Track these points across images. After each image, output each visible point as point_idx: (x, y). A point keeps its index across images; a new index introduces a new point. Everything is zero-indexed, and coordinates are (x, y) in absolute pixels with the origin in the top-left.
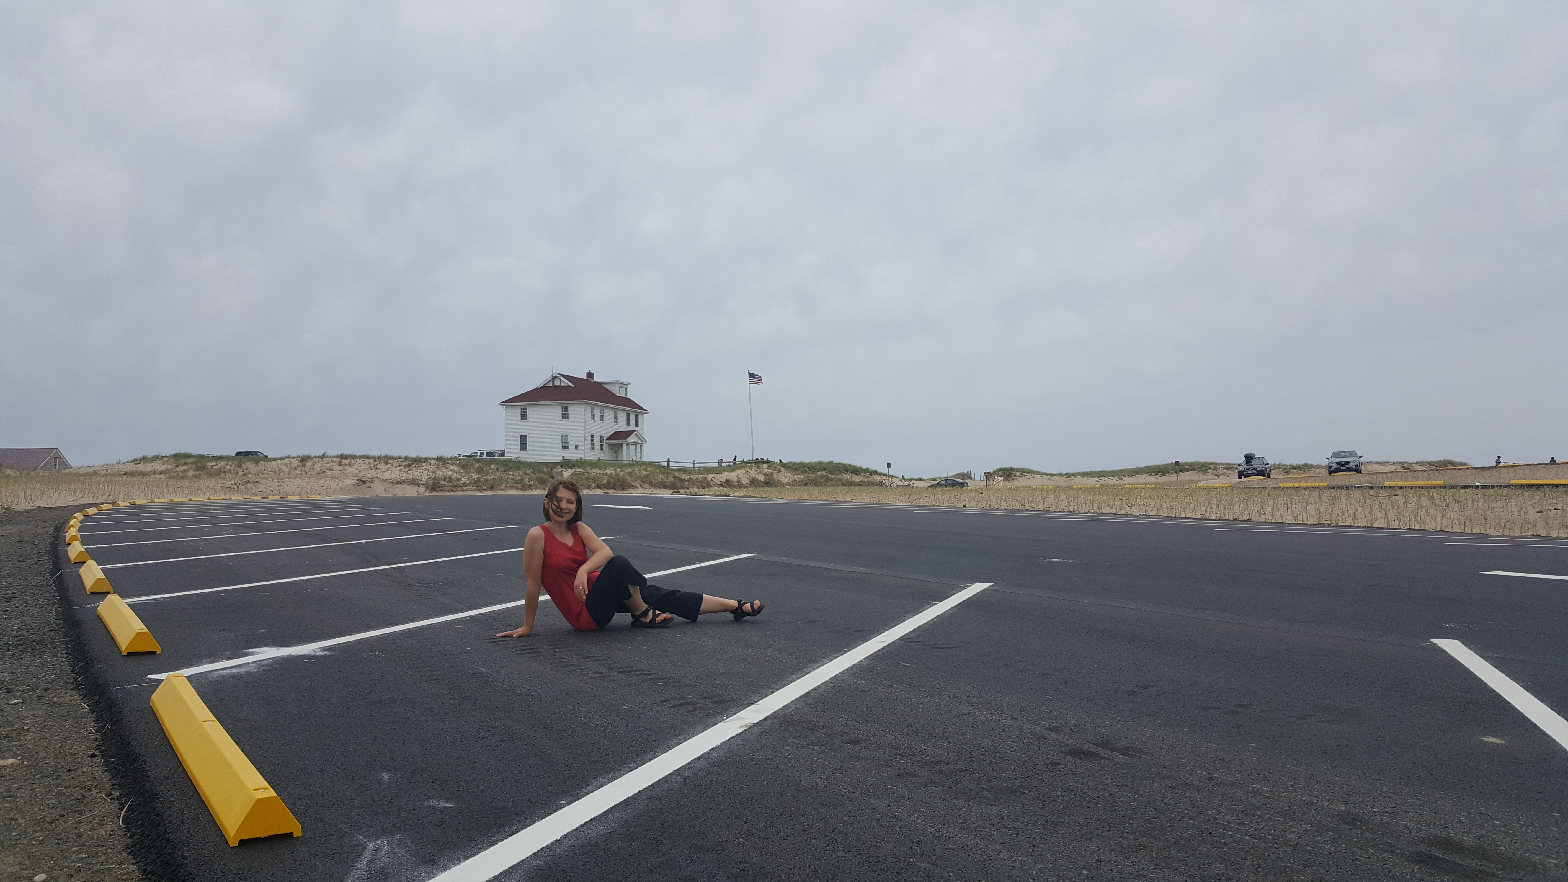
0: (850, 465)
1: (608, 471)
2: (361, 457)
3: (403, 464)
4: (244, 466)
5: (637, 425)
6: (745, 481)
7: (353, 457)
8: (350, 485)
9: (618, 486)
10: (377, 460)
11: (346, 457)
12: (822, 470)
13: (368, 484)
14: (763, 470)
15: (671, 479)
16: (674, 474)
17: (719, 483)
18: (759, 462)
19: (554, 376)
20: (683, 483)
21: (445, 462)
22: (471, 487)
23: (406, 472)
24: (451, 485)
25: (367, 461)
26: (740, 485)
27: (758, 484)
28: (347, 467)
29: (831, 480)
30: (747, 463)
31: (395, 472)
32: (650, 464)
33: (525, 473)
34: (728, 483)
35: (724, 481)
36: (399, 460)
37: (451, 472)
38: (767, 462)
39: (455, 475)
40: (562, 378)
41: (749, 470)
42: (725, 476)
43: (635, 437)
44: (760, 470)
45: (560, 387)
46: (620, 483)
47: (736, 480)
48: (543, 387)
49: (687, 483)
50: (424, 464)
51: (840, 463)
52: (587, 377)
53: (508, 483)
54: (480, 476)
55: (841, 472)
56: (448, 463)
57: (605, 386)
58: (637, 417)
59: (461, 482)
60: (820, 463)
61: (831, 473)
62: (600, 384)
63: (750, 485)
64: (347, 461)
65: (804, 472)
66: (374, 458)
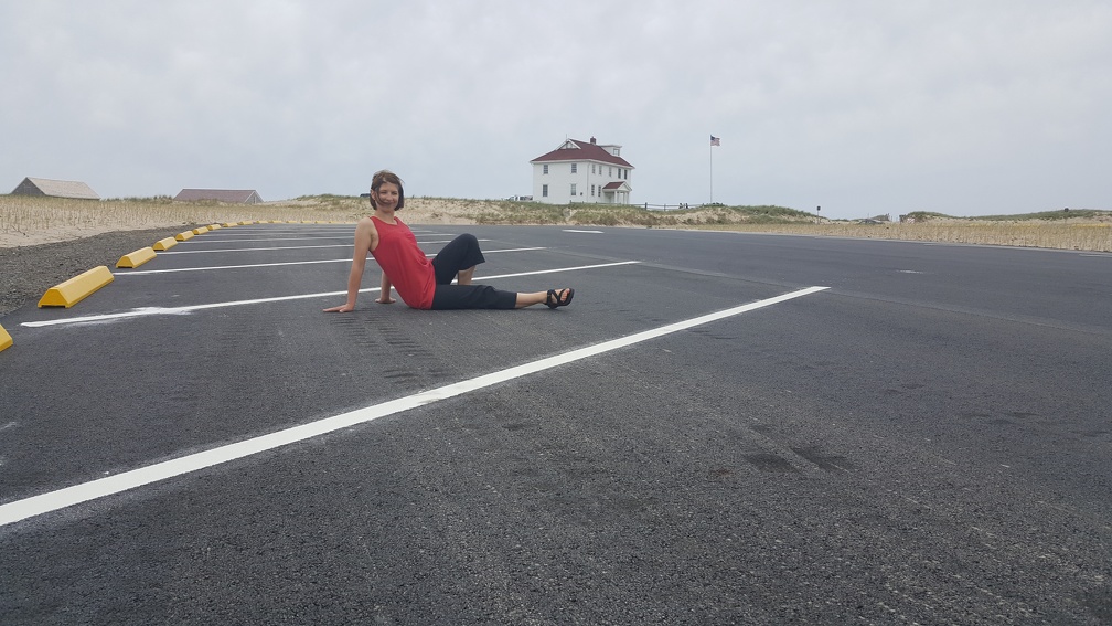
0: (788, 209)
1: (602, 211)
2: (437, 199)
3: (464, 204)
4: (362, 203)
5: (626, 178)
6: (703, 220)
7: (432, 198)
8: (428, 217)
9: (608, 222)
12: (765, 213)
13: (439, 218)
15: (647, 217)
16: (649, 214)
17: (683, 221)
18: (715, 206)
19: (567, 141)
20: (656, 221)
21: (491, 203)
22: (506, 221)
23: (465, 210)
24: (492, 218)
25: (440, 201)
26: (699, 223)
27: (713, 222)
28: (427, 206)
29: (772, 219)
30: (705, 206)
31: (458, 210)
32: (633, 206)
33: (544, 212)
34: (690, 222)
35: (687, 220)
36: (461, 201)
37: (494, 210)
38: (722, 205)
39: (496, 212)
40: (573, 143)
41: (707, 212)
42: (688, 216)
43: (624, 186)
44: (716, 212)
45: (571, 149)
46: (610, 220)
47: (696, 219)
48: (560, 149)
49: (659, 221)
50: (477, 205)
51: (780, 207)
52: (591, 142)
53: (531, 218)
54: (513, 213)
55: (781, 214)
57: (605, 149)
58: (626, 171)
59: (500, 217)
60: (764, 207)
61: (772, 214)
62: (600, 147)
63: (707, 222)
64: (428, 201)
65: (750, 214)
66: (445, 200)
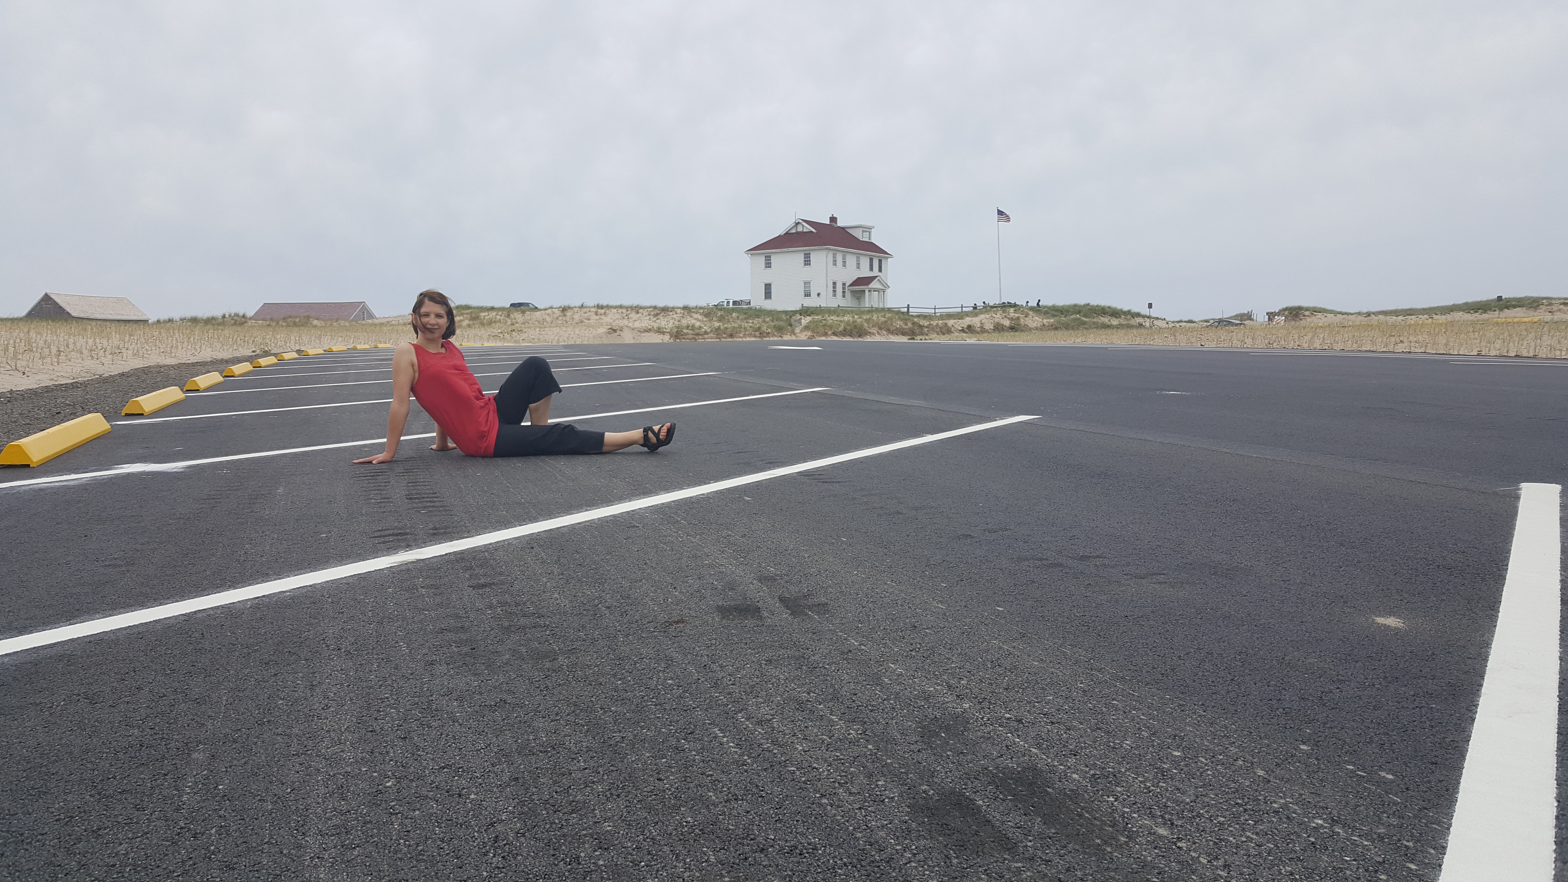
0: (1109, 307)
1: (846, 318)
2: (616, 307)
3: (652, 313)
4: (511, 315)
5: (880, 270)
6: (989, 326)
7: (608, 307)
8: (602, 333)
9: (855, 333)
10: (629, 309)
11: (602, 307)
12: (1076, 314)
13: (618, 333)
14: (1009, 315)
15: (910, 325)
16: (913, 320)
17: (960, 329)
18: (1005, 306)
19: (797, 222)
20: (922, 329)
21: (690, 310)
22: (712, 335)
23: (655, 321)
24: (693, 332)
25: (620, 311)
26: (983, 330)
27: (1003, 330)
28: (602, 317)
29: (1085, 323)
30: (992, 307)
31: (645, 321)
32: (890, 310)
33: (764, 321)
34: (970, 329)
35: (966, 326)
36: (649, 310)
37: (695, 321)
38: (1015, 305)
39: (698, 324)
40: (804, 224)
41: (994, 315)
42: (968, 321)
43: (878, 282)
44: (1006, 314)
45: (802, 233)
46: (857, 330)
47: (979, 325)
48: (787, 233)
49: (926, 329)
50: (671, 313)
51: (1097, 306)
52: (830, 222)
53: (747, 330)
54: (722, 324)
55: (1098, 314)
56: (693, 312)
57: (849, 231)
58: (880, 261)
59: (703, 330)
60: (1075, 306)
61: (1085, 316)
62: (843, 228)
63: (994, 330)
64: (603, 311)
65: (1054, 316)
66: (627, 308)
